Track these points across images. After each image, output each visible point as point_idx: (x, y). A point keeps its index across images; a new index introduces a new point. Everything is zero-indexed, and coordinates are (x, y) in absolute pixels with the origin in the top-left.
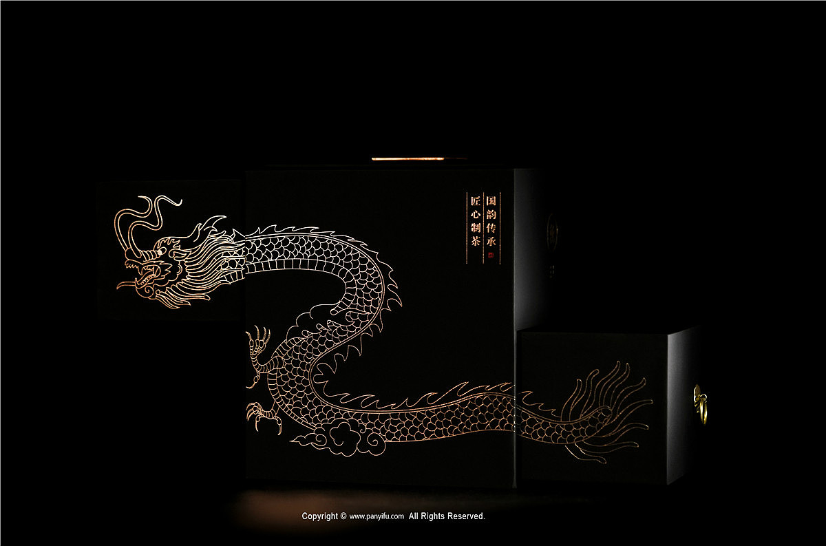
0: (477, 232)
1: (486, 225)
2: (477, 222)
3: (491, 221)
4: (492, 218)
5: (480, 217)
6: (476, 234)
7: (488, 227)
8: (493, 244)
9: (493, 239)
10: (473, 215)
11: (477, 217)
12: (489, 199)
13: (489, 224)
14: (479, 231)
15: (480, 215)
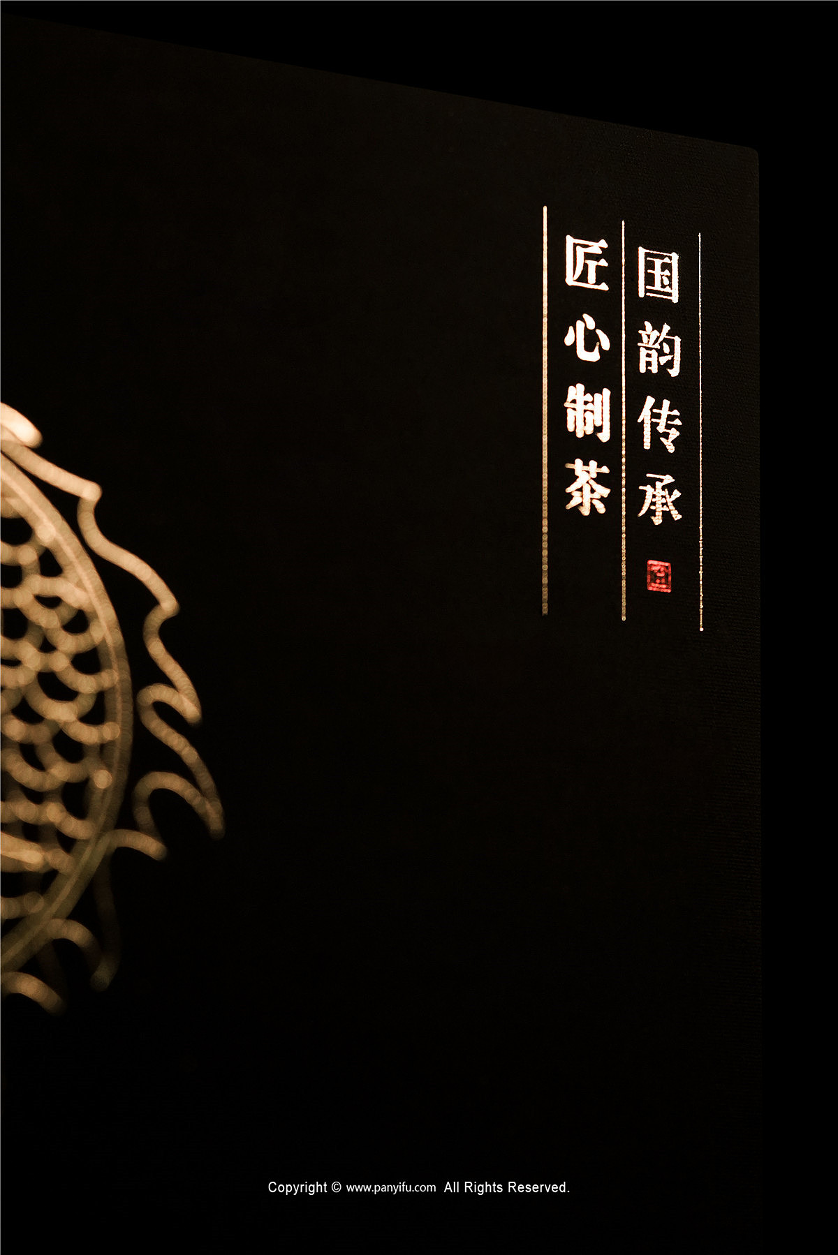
0: (592, 439)
1: (635, 409)
2: (594, 379)
3: (658, 384)
4: (663, 369)
5: (609, 358)
6: (589, 448)
7: (645, 416)
8: (666, 515)
9: (670, 488)
10: (574, 337)
11: (594, 356)
12: (650, 265)
13: (650, 401)
14: (604, 436)
15: (605, 343)
